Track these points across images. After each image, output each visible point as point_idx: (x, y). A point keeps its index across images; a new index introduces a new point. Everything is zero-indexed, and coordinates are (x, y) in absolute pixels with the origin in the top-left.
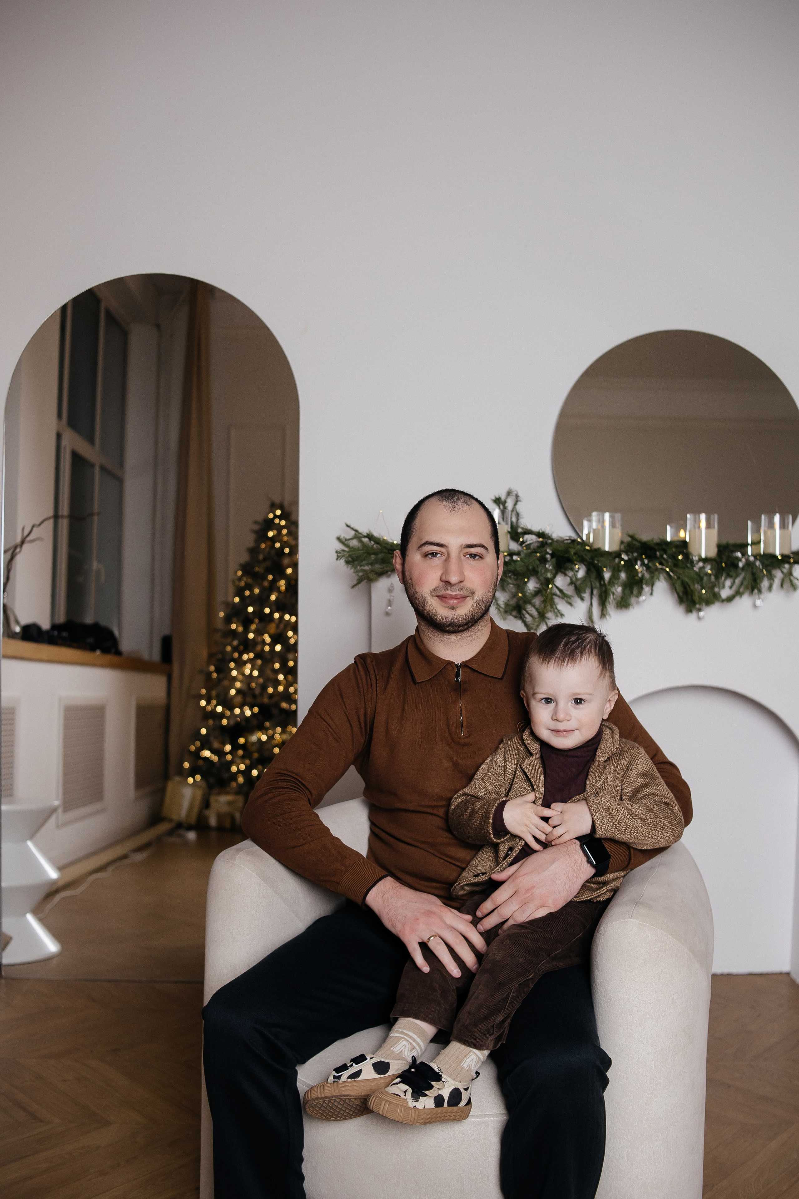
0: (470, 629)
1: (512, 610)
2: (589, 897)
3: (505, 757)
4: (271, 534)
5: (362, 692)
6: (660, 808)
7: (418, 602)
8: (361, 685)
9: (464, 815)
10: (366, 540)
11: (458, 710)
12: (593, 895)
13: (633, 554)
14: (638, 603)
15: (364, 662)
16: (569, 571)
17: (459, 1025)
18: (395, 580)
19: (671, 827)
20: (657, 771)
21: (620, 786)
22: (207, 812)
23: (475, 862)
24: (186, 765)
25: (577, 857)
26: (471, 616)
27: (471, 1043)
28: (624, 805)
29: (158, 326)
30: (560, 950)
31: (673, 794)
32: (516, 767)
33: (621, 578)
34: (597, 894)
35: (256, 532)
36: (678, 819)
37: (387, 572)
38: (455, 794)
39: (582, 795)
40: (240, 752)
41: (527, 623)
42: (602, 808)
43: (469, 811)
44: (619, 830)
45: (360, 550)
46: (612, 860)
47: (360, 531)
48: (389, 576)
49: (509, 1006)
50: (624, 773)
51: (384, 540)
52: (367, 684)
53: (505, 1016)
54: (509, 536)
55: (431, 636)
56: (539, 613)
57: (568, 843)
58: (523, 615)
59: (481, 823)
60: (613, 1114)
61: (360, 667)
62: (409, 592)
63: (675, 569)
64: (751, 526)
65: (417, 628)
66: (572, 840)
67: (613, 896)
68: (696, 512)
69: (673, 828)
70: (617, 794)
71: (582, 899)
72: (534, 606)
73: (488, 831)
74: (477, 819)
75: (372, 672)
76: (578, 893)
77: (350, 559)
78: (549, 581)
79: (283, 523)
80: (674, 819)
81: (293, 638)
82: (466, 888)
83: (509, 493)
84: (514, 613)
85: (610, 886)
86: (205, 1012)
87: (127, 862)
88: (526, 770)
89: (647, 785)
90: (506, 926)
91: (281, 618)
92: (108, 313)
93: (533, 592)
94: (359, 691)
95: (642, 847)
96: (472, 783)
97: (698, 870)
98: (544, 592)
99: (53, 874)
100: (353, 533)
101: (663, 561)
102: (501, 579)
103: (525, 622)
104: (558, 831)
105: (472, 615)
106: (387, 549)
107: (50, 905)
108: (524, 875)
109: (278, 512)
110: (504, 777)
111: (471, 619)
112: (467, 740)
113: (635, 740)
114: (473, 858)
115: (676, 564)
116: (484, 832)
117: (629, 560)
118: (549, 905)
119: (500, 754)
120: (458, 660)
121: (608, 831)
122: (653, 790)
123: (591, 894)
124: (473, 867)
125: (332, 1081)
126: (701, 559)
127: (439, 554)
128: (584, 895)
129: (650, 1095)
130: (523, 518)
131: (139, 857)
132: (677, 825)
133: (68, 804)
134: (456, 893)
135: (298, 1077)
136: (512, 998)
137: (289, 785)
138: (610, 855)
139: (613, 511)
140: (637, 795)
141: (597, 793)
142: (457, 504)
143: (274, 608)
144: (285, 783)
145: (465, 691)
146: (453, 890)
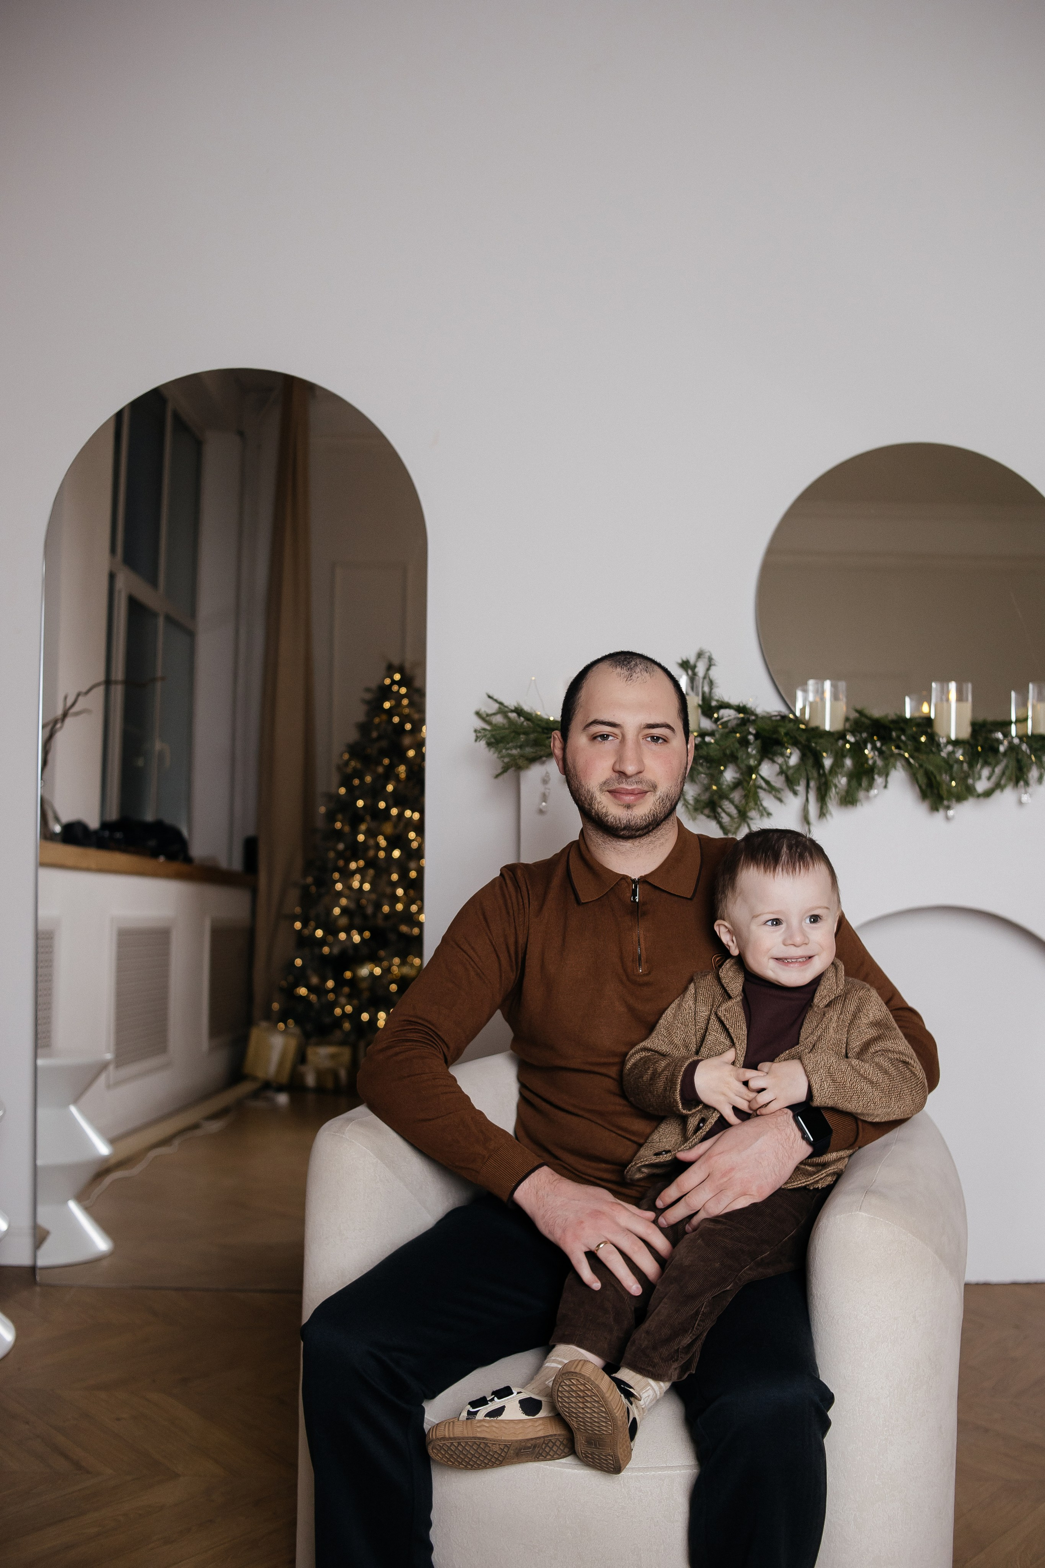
0: (651, 834)
1: (704, 808)
2: (804, 1183)
3: (696, 1000)
4: (387, 705)
5: (511, 913)
6: (897, 1068)
7: (583, 799)
8: (510, 905)
9: (643, 1077)
10: (513, 715)
11: (635, 938)
12: (809, 1181)
13: (861, 734)
14: (868, 798)
15: (514, 875)
16: (778, 756)
17: (634, 1348)
18: (552, 768)
19: (911, 1094)
20: (893, 1020)
21: (845, 1039)
22: (303, 1069)
23: (655, 1137)
24: (276, 1006)
25: (789, 1132)
26: (652, 816)
27: (649, 1372)
28: (850, 1064)
29: (241, 434)
30: (768, 1253)
31: (913, 1049)
32: (710, 1014)
33: (846, 766)
34: (814, 1179)
35: (368, 702)
36: (920, 1083)
37: (541, 757)
38: (632, 1048)
39: (793, 1049)
40: (346, 990)
41: (724, 824)
42: (821, 1067)
43: (650, 1072)
44: (844, 1097)
45: (506, 729)
46: (834, 1135)
47: (506, 703)
48: (543, 763)
49: (698, 1325)
50: (851, 1022)
51: (537, 715)
52: (518, 904)
53: (694, 1337)
54: (700, 711)
55: (600, 842)
56: (739, 811)
57: (778, 1113)
58: (718, 814)
59: (665, 1090)
60: (836, 1466)
61: (508, 881)
62: (572, 786)
63: (916, 754)
64: (1016, 698)
65: (582, 832)
66: (783, 1109)
67: (836, 1182)
68: (944, 680)
69: (913, 1095)
70: (841, 1048)
71: (794, 1185)
72: (732, 802)
73: (675, 1100)
74: (661, 1084)
75: (524, 888)
76: (789, 1179)
77: (493, 740)
78: (752, 770)
79: (403, 691)
80: (915, 1083)
81: (416, 841)
82: (645, 1170)
83: (700, 655)
84: (707, 811)
85: (831, 1169)
86: (305, 1331)
87: (198, 1133)
88: (723, 1018)
89: (880, 1038)
90: (695, 1221)
91: (401, 815)
92: (177, 417)
93: (731, 784)
94: (508, 913)
95: (873, 1119)
96: (654, 1035)
97: (947, 1149)
98: (745, 784)
99: (103, 1149)
100: (496, 706)
101: (902, 745)
102: (692, 768)
103: (720, 823)
104: (763, 1098)
105: (654, 815)
106: (543, 728)
107: (98, 1190)
108: (719, 1154)
109: (397, 677)
110: (695, 1027)
111: (652, 821)
112: (646, 979)
113: (865, 979)
114: (653, 1131)
115: (918, 748)
116: (670, 1101)
117: (857, 743)
118: (751, 1193)
119: (690, 997)
120: (635, 875)
121: (829, 1098)
122: (889, 1044)
123: (807, 1180)
124: (653, 1142)
125: (466, 1417)
126: (949, 742)
127: (611, 736)
128: (797, 1181)
129: (884, 1442)
130: (717, 687)
131: (215, 1126)
132: (918, 1090)
133: (123, 1057)
134: (631, 1175)
135: (425, 1416)
136: (704, 1313)
137: (420, 1036)
138: (832, 1130)
139: (835, 678)
140: (867, 1051)
141: (814, 1046)
142: (635, 672)
143: (391, 802)
144: (415, 1035)
145: (644, 914)
146: (627, 1172)
